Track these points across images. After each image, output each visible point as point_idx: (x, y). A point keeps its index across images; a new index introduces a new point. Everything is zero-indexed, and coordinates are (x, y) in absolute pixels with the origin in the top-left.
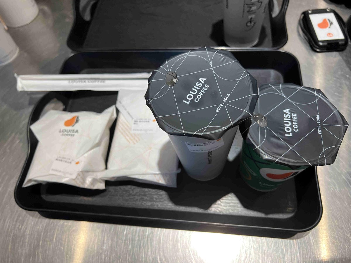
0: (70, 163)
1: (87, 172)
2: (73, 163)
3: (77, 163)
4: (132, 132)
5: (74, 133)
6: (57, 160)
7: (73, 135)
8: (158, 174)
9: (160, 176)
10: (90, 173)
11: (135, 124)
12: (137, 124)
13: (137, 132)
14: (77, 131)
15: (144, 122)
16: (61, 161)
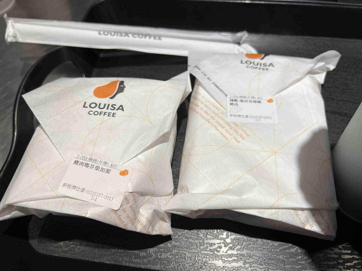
0: (108, 171)
1: (143, 194)
2: (115, 173)
3: (124, 173)
4: (229, 119)
5: (114, 111)
6: (76, 162)
7: (114, 115)
8: (302, 209)
9: (306, 213)
10: (147, 198)
11: (231, 104)
12: (237, 104)
13: (237, 120)
14: (121, 108)
15: (251, 101)
16: (87, 165)
